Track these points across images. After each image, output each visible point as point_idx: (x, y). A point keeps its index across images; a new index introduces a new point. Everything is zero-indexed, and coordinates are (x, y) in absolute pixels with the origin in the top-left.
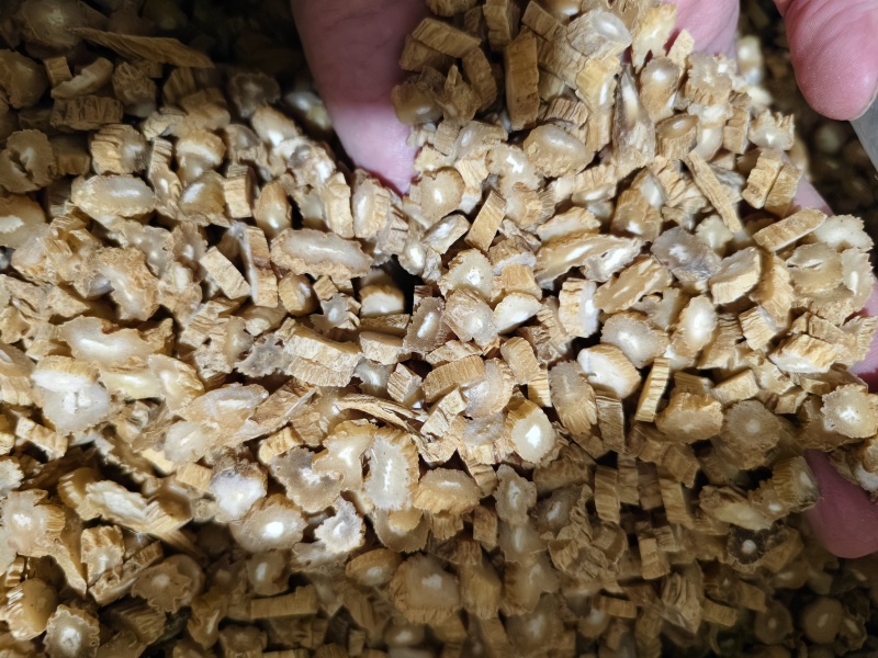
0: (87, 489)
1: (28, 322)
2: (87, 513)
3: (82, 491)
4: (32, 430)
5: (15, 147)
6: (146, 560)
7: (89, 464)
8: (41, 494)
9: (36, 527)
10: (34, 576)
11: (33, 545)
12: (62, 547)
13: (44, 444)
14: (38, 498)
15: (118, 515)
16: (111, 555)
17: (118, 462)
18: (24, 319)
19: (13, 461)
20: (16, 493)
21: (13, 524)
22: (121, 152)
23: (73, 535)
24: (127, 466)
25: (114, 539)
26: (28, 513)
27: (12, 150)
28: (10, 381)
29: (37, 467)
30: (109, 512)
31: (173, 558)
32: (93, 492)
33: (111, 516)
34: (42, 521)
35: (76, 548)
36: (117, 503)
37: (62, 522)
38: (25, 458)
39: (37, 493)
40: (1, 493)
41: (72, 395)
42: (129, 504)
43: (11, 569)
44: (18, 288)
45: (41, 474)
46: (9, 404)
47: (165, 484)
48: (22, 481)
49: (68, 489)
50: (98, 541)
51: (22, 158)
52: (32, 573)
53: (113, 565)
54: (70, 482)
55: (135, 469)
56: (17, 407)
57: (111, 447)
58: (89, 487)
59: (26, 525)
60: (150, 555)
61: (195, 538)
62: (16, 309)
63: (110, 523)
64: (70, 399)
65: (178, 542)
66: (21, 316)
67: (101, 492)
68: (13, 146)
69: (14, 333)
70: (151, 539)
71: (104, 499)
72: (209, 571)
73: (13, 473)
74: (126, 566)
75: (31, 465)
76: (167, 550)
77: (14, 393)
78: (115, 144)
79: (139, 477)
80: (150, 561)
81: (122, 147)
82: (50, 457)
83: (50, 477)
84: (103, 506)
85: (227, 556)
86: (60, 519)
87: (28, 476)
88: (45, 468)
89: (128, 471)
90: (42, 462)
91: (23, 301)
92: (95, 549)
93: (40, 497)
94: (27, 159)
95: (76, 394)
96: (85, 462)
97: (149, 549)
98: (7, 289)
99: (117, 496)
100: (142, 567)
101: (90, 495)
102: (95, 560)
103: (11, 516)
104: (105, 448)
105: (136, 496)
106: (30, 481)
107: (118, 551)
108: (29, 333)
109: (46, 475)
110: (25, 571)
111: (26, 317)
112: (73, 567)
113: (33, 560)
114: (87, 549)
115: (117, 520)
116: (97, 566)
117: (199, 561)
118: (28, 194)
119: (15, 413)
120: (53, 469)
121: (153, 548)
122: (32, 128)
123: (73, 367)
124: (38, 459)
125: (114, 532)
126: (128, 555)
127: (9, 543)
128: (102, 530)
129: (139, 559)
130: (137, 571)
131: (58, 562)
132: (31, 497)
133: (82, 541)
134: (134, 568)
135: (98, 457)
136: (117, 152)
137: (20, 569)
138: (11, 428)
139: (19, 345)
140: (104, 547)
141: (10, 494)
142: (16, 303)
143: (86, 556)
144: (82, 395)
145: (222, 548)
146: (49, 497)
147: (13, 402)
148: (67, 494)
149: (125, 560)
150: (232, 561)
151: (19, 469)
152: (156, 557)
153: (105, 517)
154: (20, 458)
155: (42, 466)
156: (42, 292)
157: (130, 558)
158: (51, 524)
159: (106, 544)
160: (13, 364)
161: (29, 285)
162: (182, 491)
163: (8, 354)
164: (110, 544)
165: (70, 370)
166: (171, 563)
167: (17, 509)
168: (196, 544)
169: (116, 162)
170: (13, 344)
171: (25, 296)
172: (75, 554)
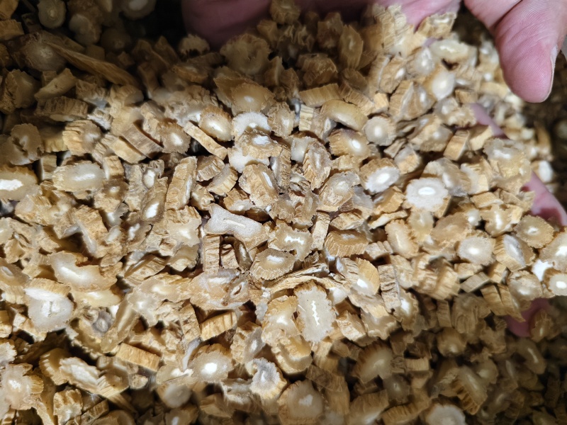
0: (60, 363)
1: (24, 249)
2: (58, 380)
3: (57, 365)
4: (23, 323)
5: (16, 135)
6: (97, 414)
7: (61, 347)
8: (28, 367)
9: (24, 390)
10: (21, 422)
11: (22, 403)
12: (41, 403)
13: (31, 332)
14: (25, 371)
15: (80, 382)
16: (74, 409)
17: (81, 345)
18: (20, 247)
19: (10, 343)
20: (11, 365)
21: (9, 387)
22: (83, 138)
23: (49, 395)
24: (86, 348)
25: (76, 399)
26: (19, 380)
27: (15, 138)
28: (12, 289)
29: (26, 347)
30: (75, 379)
31: (116, 412)
32: (64, 365)
33: (75, 382)
34: (28, 387)
35: (51, 404)
36: (80, 373)
37: (42, 387)
38: (19, 341)
39: (25, 367)
40: (2, 364)
41: (48, 303)
42: (88, 374)
43: (6, 416)
44: (19, 227)
45: (28, 352)
46: (9, 303)
47: (111, 362)
48: (15, 357)
49: (46, 365)
50: (65, 400)
51: (21, 142)
52: (20, 419)
53: (75, 416)
54: (47, 360)
55: (92, 350)
56: (15, 305)
57: (76, 334)
58: (62, 361)
59: (17, 388)
60: (100, 409)
61: (130, 399)
62: (17, 241)
63: (74, 387)
64: (46, 306)
65: (119, 402)
66: (19, 245)
67: (69, 365)
68: (15, 134)
69: (14, 257)
70: (101, 399)
71: (71, 370)
72: (139, 421)
73: (10, 352)
74: (83, 417)
75: (22, 345)
76: (112, 406)
77: (13, 297)
78: (78, 132)
79: (94, 356)
80: (100, 414)
81: (84, 134)
82: (35, 340)
83: (35, 354)
84: (71, 375)
85: (151, 411)
86: (40, 386)
87: (20, 353)
88: (31, 347)
89: (87, 351)
90: (30, 344)
91: (21, 235)
92: (63, 406)
93: (27, 370)
94: (24, 143)
95: (51, 303)
96: (59, 344)
97: (99, 405)
98: (11, 227)
99: (80, 368)
100: (95, 418)
101: (62, 367)
102: (63, 413)
103: (7, 381)
104: (72, 335)
105: (93, 369)
106: (21, 357)
107: (79, 407)
108: (25, 256)
109: (32, 353)
110: (15, 417)
111: (22, 246)
112: (49, 417)
113: (21, 412)
114: (58, 407)
115: (79, 385)
116: (64, 416)
117: (133, 415)
118: (26, 166)
119: (13, 309)
120: (37, 348)
121: (103, 404)
122: (27, 123)
123: (55, 288)
124: (27, 341)
125: (76, 393)
126: (85, 409)
127: (5, 400)
128: (68, 393)
129: (92, 412)
130: (90, 421)
131: (38, 413)
132: (21, 369)
133: (54, 401)
134: (89, 418)
135: (68, 341)
136: (80, 138)
137: (12, 416)
138: (10, 321)
139: (18, 264)
140: (69, 404)
141: (7, 366)
142: (16, 236)
143: (57, 411)
144: (55, 304)
145: (148, 405)
146: (33, 369)
147: (13, 302)
148: (45, 368)
149: (83, 412)
150: (154, 415)
151: (14, 349)
152: (104, 411)
153: (71, 383)
154: (15, 340)
155: (30, 346)
156: (34, 230)
157: (86, 411)
158: (34, 389)
159: (70, 403)
160: (13, 277)
161: (26, 226)
162: (123, 368)
163: (11, 271)
164: (73, 403)
165: (52, 289)
166: (114, 417)
167: (11, 377)
168: (131, 403)
169: (79, 144)
170: (14, 263)
171: (23, 233)
172: (50, 408)
